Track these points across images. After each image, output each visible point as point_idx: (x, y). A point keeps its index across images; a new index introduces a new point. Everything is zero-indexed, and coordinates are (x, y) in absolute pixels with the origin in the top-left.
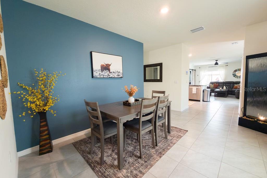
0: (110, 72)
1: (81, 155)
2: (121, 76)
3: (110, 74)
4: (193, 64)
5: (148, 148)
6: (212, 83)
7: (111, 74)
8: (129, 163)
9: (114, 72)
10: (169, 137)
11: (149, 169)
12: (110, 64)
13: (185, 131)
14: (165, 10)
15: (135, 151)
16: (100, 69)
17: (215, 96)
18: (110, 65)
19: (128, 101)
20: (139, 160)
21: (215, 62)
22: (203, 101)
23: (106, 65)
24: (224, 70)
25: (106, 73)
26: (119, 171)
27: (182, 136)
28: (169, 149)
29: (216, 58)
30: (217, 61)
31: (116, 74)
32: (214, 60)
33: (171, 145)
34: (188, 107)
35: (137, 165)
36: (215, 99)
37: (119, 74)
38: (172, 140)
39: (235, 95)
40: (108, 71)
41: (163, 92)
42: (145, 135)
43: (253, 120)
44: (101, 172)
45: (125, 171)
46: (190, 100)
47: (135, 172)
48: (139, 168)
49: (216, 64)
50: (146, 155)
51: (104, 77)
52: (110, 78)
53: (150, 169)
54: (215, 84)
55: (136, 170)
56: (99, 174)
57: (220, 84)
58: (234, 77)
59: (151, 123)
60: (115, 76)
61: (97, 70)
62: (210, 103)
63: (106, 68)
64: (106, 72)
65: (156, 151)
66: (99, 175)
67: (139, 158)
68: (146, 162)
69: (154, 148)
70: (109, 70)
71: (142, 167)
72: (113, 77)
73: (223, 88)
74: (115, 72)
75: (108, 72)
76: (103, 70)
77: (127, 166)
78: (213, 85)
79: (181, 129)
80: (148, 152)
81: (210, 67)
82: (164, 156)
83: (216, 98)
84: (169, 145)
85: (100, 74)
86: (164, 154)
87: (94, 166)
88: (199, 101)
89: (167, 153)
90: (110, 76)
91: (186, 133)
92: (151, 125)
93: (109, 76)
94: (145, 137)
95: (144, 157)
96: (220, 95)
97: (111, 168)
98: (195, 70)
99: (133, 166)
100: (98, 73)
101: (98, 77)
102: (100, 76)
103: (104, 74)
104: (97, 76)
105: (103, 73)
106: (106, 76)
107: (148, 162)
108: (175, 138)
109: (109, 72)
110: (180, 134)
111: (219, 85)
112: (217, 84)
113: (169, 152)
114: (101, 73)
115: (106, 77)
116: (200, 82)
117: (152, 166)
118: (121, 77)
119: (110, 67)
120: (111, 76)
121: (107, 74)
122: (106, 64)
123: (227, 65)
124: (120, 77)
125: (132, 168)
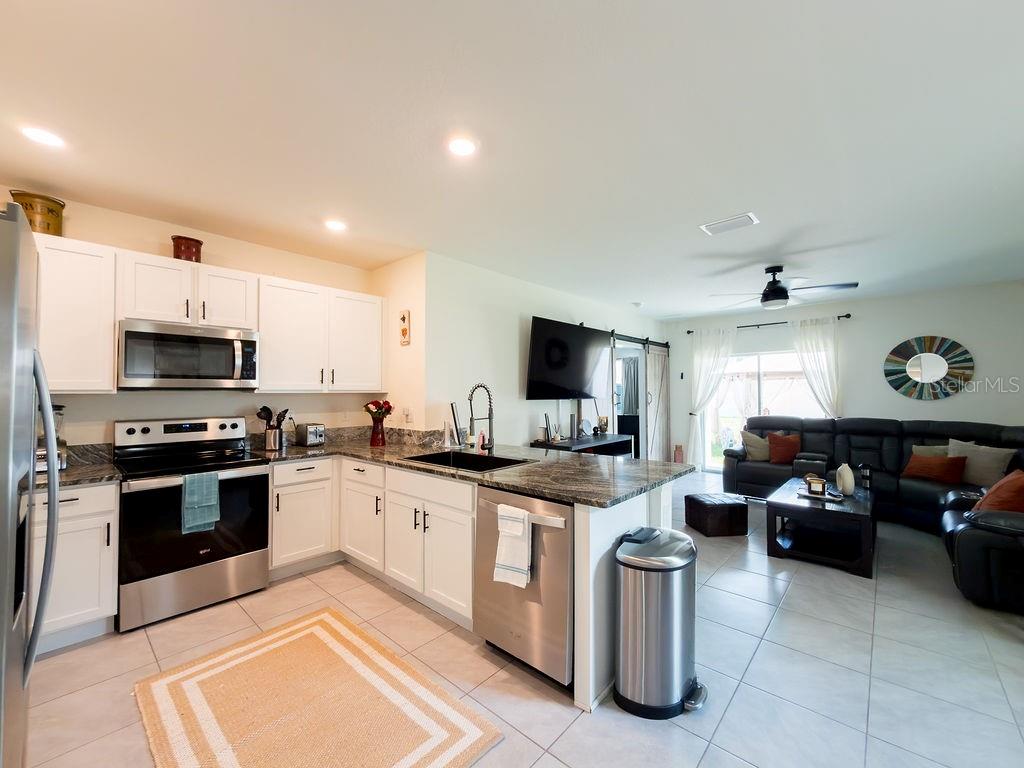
4: (637, 304)
6: (758, 427)
24: (830, 345)
30: (777, 269)
54: (779, 433)
57: (808, 436)
58: (897, 388)
78: (765, 442)
81: (748, 325)
98: (666, 345)
111: (803, 444)
112: (793, 437)
116: (698, 418)
123: (848, 317)
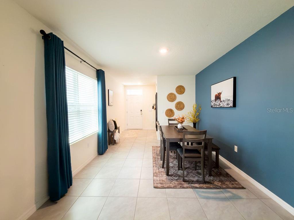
0: (221, 101)
2: (231, 105)
3: (220, 104)
9: (224, 101)
18: (221, 94)
23: (218, 94)
31: (226, 103)
37: (229, 102)
52: (220, 107)
60: (225, 105)
61: (213, 101)
63: (218, 97)
64: (218, 101)
70: (220, 99)
72: (223, 106)
76: (216, 99)
85: (214, 104)
90: (220, 106)
115: (218, 106)
118: (231, 107)
119: (221, 96)
121: (218, 103)
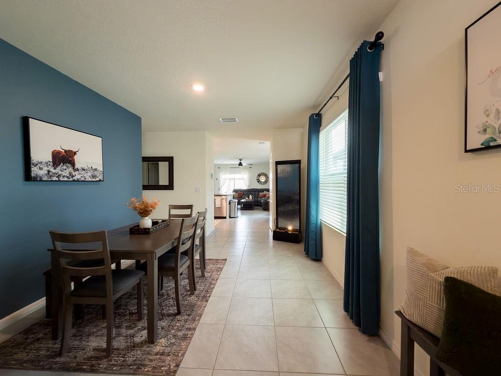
0: (76, 167)
1: (34, 369)
2: (100, 177)
3: (74, 174)
5: (183, 298)
6: (235, 191)
7: (76, 173)
8: (163, 328)
9: (84, 170)
10: (206, 274)
11: (199, 320)
12: (74, 150)
13: (223, 260)
14: (198, 88)
15: (163, 310)
16: (51, 160)
17: (242, 209)
18: (75, 153)
19: (138, 226)
20: (178, 317)
21: (238, 162)
22: (230, 217)
23: (66, 151)
24: (248, 173)
25: (64, 171)
26: (153, 345)
27: (223, 268)
28: (213, 288)
29: (240, 157)
30: (241, 160)
31: (89, 174)
32: (237, 158)
33: (213, 282)
34: (214, 228)
35: (177, 324)
36: (242, 213)
37: (96, 173)
38: (211, 276)
39: (261, 206)
40: (69, 165)
41: (190, 207)
42: (167, 283)
43: (284, 231)
44: (115, 365)
45: (163, 340)
46: (216, 218)
47: (180, 334)
48: (183, 326)
49: (240, 164)
50: (186, 307)
51: (61, 180)
52: (74, 181)
53: (201, 320)
54: (239, 192)
55: (180, 330)
56: (114, 368)
57: (244, 192)
58: (258, 182)
59: (187, 256)
60: (87, 177)
61: (41, 163)
62: (238, 219)
63: (64, 158)
64: (65, 167)
65: (198, 296)
66: (115, 370)
67: (175, 316)
68: (189, 315)
69: (192, 294)
70: (73, 164)
71: (187, 323)
72: (82, 179)
73: (248, 197)
74: (86, 168)
75: (71, 169)
76: (57, 163)
77: (163, 333)
78: (237, 194)
79: (218, 260)
80: (186, 303)
81: (232, 168)
82: (210, 298)
83: (243, 211)
84: (211, 284)
85: (49, 171)
86: (209, 296)
87: (92, 366)
88: (225, 218)
89: (213, 293)
90: (75, 178)
91: (225, 262)
92: (187, 258)
93: (72, 177)
94: (168, 286)
95: (184, 310)
96: (247, 207)
97: (133, 350)
99: (173, 329)
100: (45, 169)
101: (45, 178)
102: (51, 177)
103: (60, 173)
104: (41, 178)
105: (58, 170)
106: (64, 177)
107: (194, 313)
108: (214, 273)
109: (74, 169)
110: (218, 266)
111: (244, 194)
112: (242, 192)
113: (214, 291)
114: (52, 170)
115: (66, 179)
116: (221, 190)
117: (200, 315)
118: (100, 181)
120: (78, 176)
121: (67, 171)
122: (67, 149)
123: (251, 166)
124: (97, 179)
125: (173, 331)
